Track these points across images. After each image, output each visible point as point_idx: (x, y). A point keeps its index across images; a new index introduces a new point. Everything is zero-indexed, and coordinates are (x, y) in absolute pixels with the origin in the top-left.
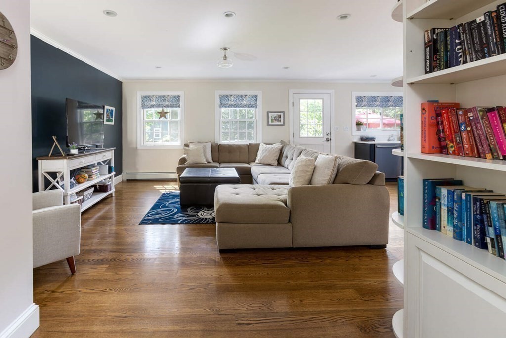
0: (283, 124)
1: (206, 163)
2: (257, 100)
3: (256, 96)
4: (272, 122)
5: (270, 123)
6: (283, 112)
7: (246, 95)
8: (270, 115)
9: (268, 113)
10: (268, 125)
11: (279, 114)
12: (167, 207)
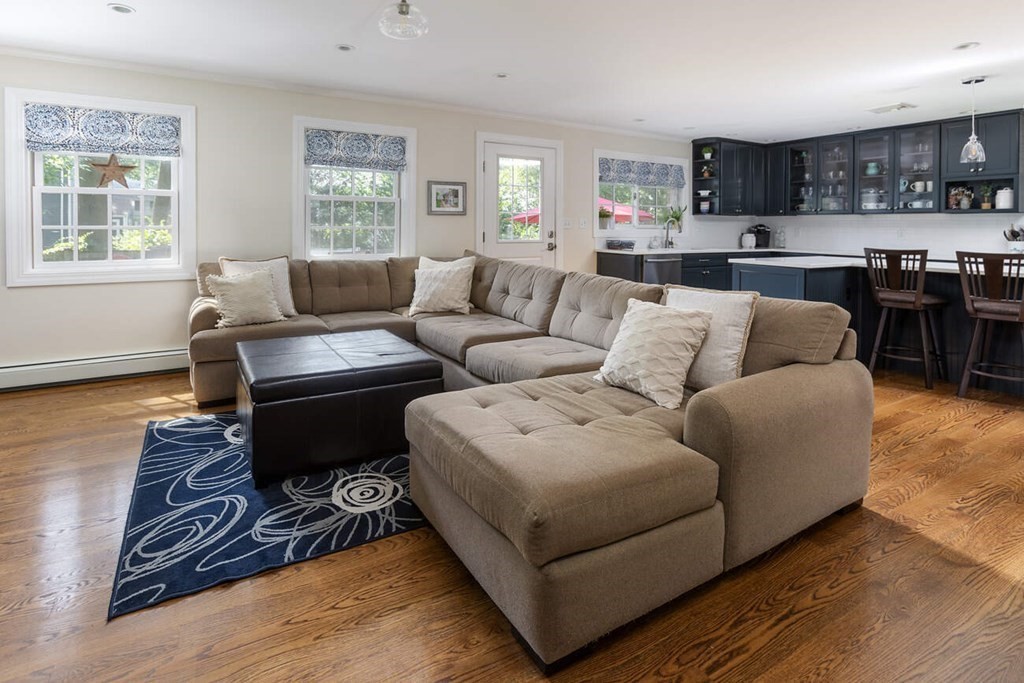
0: (463, 213)
1: (282, 318)
2: (403, 152)
3: (402, 141)
4: (438, 206)
5: (434, 208)
6: (463, 184)
7: (377, 136)
8: (435, 188)
9: (430, 183)
10: (430, 212)
11: (456, 187)
12: (199, 495)
